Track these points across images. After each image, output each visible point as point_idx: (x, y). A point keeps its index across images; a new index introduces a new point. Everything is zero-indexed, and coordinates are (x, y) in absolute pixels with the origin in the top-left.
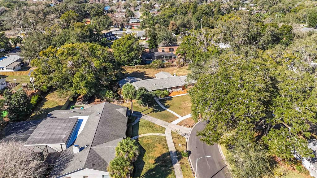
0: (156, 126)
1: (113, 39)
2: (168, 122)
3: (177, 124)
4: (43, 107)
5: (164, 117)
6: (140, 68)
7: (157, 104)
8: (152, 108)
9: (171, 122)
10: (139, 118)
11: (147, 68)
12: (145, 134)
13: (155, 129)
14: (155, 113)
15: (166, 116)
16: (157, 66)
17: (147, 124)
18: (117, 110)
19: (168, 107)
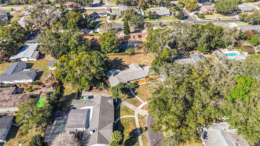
2: (136, 106)
3: (141, 108)
4: (64, 95)
5: (134, 103)
6: (119, 55)
7: (130, 92)
8: (127, 95)
10: (120, 104)
12: (124, 116)
13: (129, 112)
14: (129, 99)
17: (125, 108)
18: (108, 101)
19: (136, 94)
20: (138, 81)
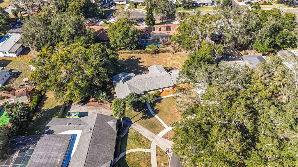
0: (143, 139)
1: (112, 4)
2: (155, 133)
3: (162, 137)
4: (43, 108)
5: (151, 126)
6: (135, 53)
7: (147, 108)
8: (142, 113)
9: (158, 133)
10: (128, 127)
11: (142, 54)
12: (132, 150)
13: (142, 143)
14: (142, 120)
15: (154, 125)
16: (152, 52)
17: (135, 135)
19: (156, 112)
20: (161, 92)
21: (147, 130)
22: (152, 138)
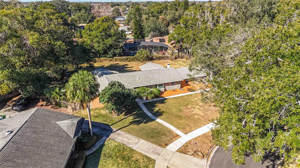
0: (136, 157)
2: (160, 145)
3: (177, 151)
5: (151, 135)
6: (121, 60)
8: (131, 116)
9: (167, 145)
10: (104, 138)
11: (130, 61)
13: (133, 163)
14: (135, 126)
15: (157, 132)
16: (143, 58)
17: (119, 151)
18: (58, 123)
19: (158, 114)
20: (163, 92)
21: (142, 141)
22: (156, 153)
